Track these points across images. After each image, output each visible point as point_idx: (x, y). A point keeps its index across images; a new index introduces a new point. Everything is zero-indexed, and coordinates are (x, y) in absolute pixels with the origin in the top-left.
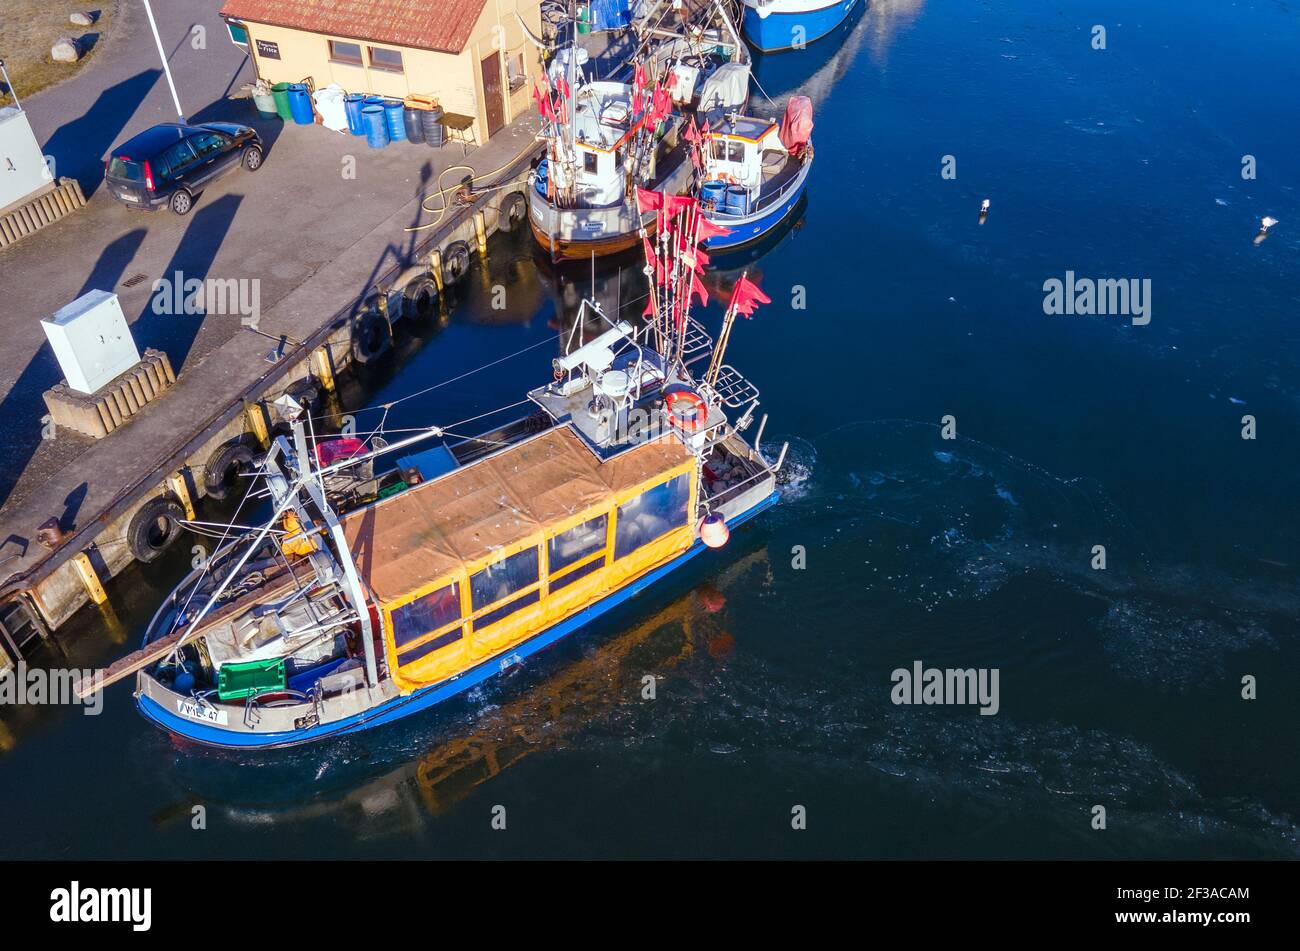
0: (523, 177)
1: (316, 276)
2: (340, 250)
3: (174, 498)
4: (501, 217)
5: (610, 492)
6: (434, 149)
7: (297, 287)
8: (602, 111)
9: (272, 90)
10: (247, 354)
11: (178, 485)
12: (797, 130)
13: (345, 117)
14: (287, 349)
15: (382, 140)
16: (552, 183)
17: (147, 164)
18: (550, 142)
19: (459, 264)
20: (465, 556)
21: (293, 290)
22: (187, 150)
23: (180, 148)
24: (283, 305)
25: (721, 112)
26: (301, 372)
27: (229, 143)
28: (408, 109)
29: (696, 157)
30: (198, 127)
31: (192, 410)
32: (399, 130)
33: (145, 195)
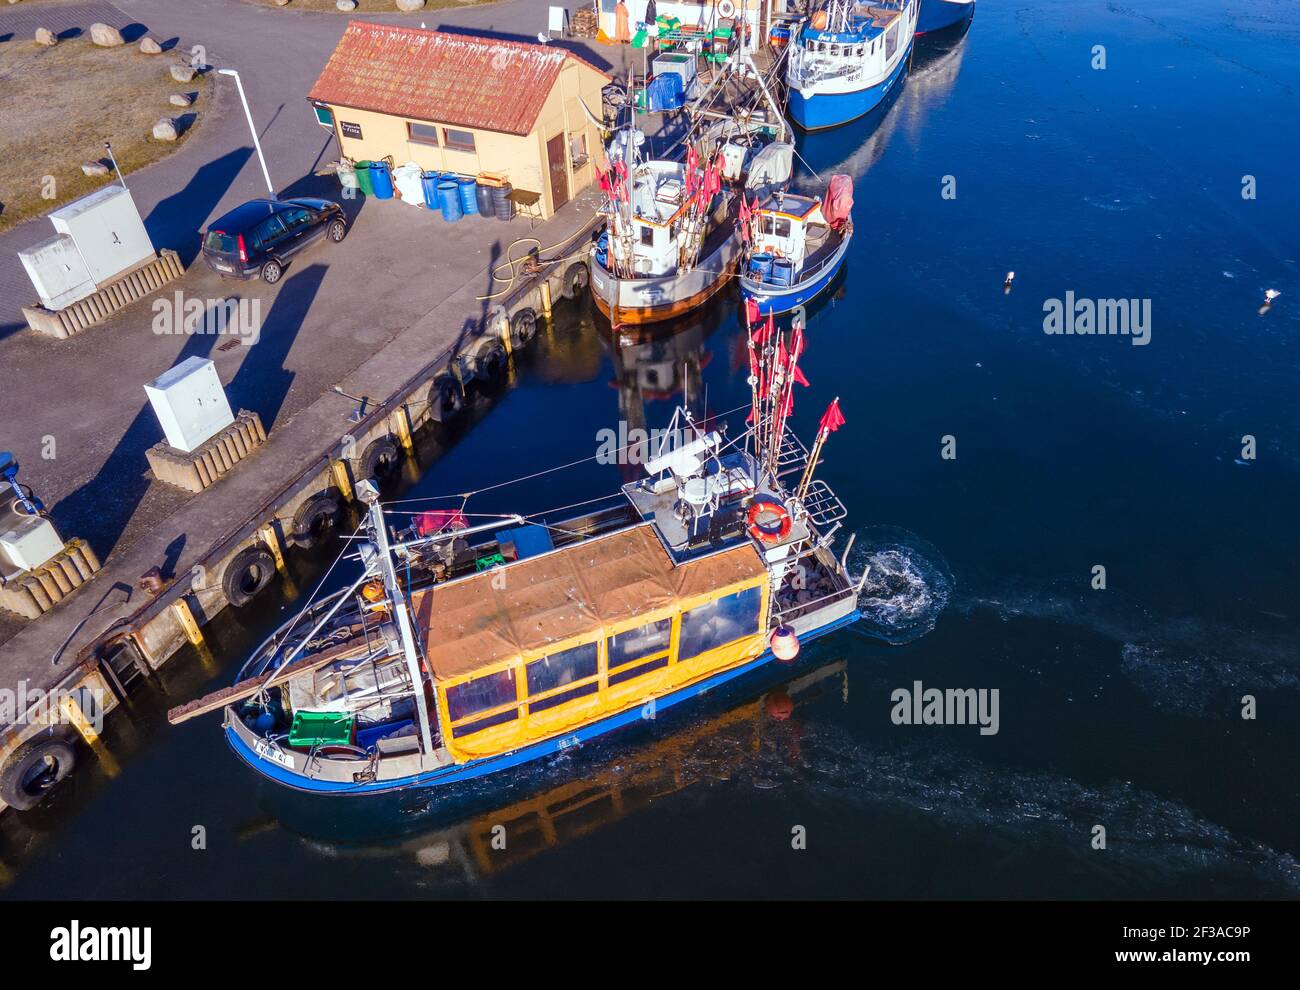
0: (585, 248)
1: (395, 342)
2: (417, 317)
3: (264, 547)
4: (565, 287)
5: (677, 598)
6: (505, 223)
7: (378, 351)
8: (658, 188)
9: (355, 167)
10: (331, 415)
11: (268, 536)
12: (839, 206)
13: (422, 192)
14: (368, 410)
15: (456, 214)
16: (612, 255)
17: (240, 237)
18: (610, 217)
19: (526, 330)
20: (525, 644)
21: (374, 354)
22: (277, 225)
23: (271, 222)
24: (364, 369)
25: (770, 189)
26: (381, 430)
27: (315, 217)
28: (479, 186)
29: (745, 230)
30: (286, 203)
31: (281, 466)
32: (471, 204)
33: (239, 266)
